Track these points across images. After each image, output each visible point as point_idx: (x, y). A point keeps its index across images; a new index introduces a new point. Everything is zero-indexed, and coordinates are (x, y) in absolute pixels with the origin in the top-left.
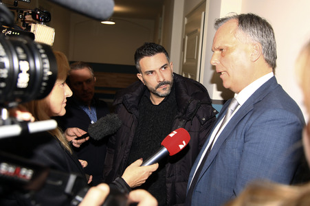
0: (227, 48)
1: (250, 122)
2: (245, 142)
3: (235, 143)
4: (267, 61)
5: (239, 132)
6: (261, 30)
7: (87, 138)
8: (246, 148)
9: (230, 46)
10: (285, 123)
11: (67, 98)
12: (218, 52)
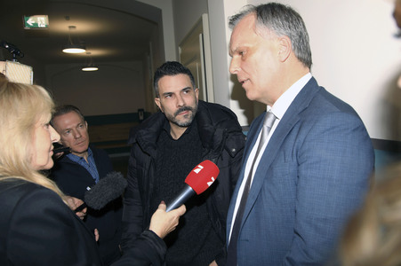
0: (248, 49)
1: (302, 137)
2: (299, 165)
3: (285, 167)
4: (300, 59)
5: (289, 152)
6: (287, 19)
7: (85, 210)
8: (303, 172)
9: (250, 46)
10: (348, 129)
11: (54, 144)
12: (237, 56)
